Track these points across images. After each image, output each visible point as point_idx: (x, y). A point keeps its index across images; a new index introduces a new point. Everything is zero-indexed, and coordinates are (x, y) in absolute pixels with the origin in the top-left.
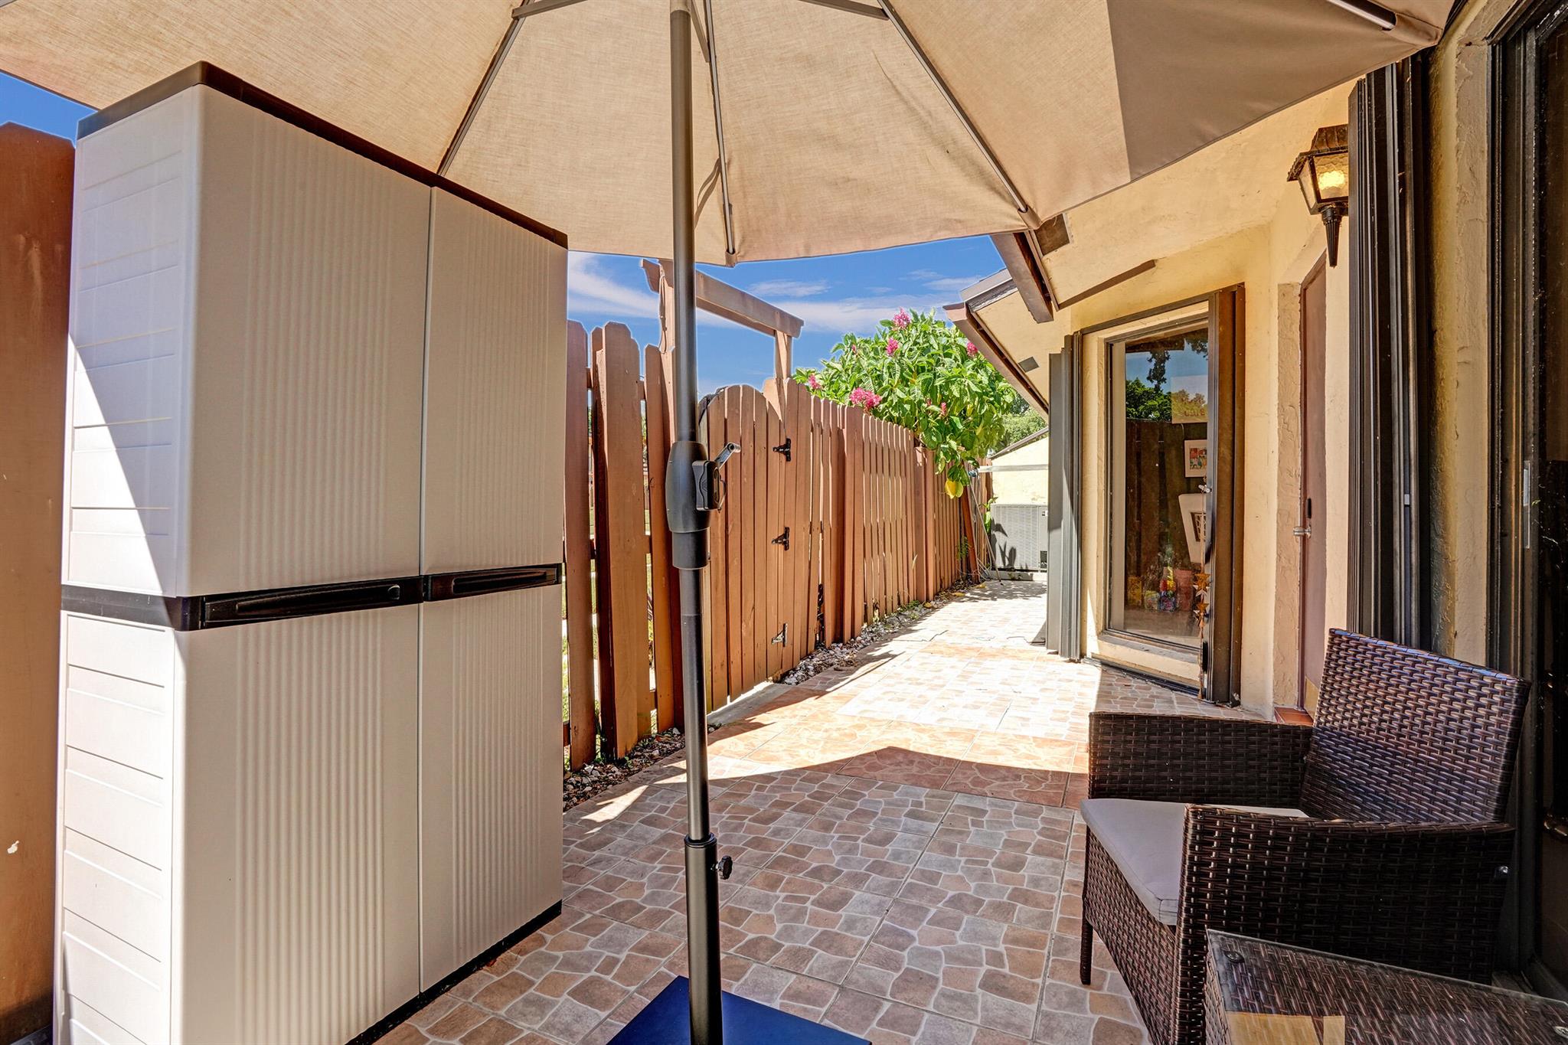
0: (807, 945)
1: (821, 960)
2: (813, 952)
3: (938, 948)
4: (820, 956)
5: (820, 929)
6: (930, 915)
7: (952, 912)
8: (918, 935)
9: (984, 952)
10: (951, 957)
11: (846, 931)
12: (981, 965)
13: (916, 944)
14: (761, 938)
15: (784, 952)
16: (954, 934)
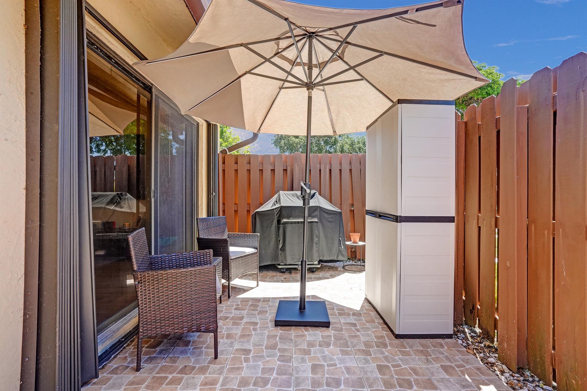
2: (308, 347)
3: (268, 359)
4: (305, 347)
5: (312, 355)
6: (275, 372)
7: (266, 376)
8: (277, 362)
9: (251, 361)
10: (262, 357)
11: (303, 357)
12: (252, 357)
13: (276, 359)
15: (317, 345)
16: (263, 366)
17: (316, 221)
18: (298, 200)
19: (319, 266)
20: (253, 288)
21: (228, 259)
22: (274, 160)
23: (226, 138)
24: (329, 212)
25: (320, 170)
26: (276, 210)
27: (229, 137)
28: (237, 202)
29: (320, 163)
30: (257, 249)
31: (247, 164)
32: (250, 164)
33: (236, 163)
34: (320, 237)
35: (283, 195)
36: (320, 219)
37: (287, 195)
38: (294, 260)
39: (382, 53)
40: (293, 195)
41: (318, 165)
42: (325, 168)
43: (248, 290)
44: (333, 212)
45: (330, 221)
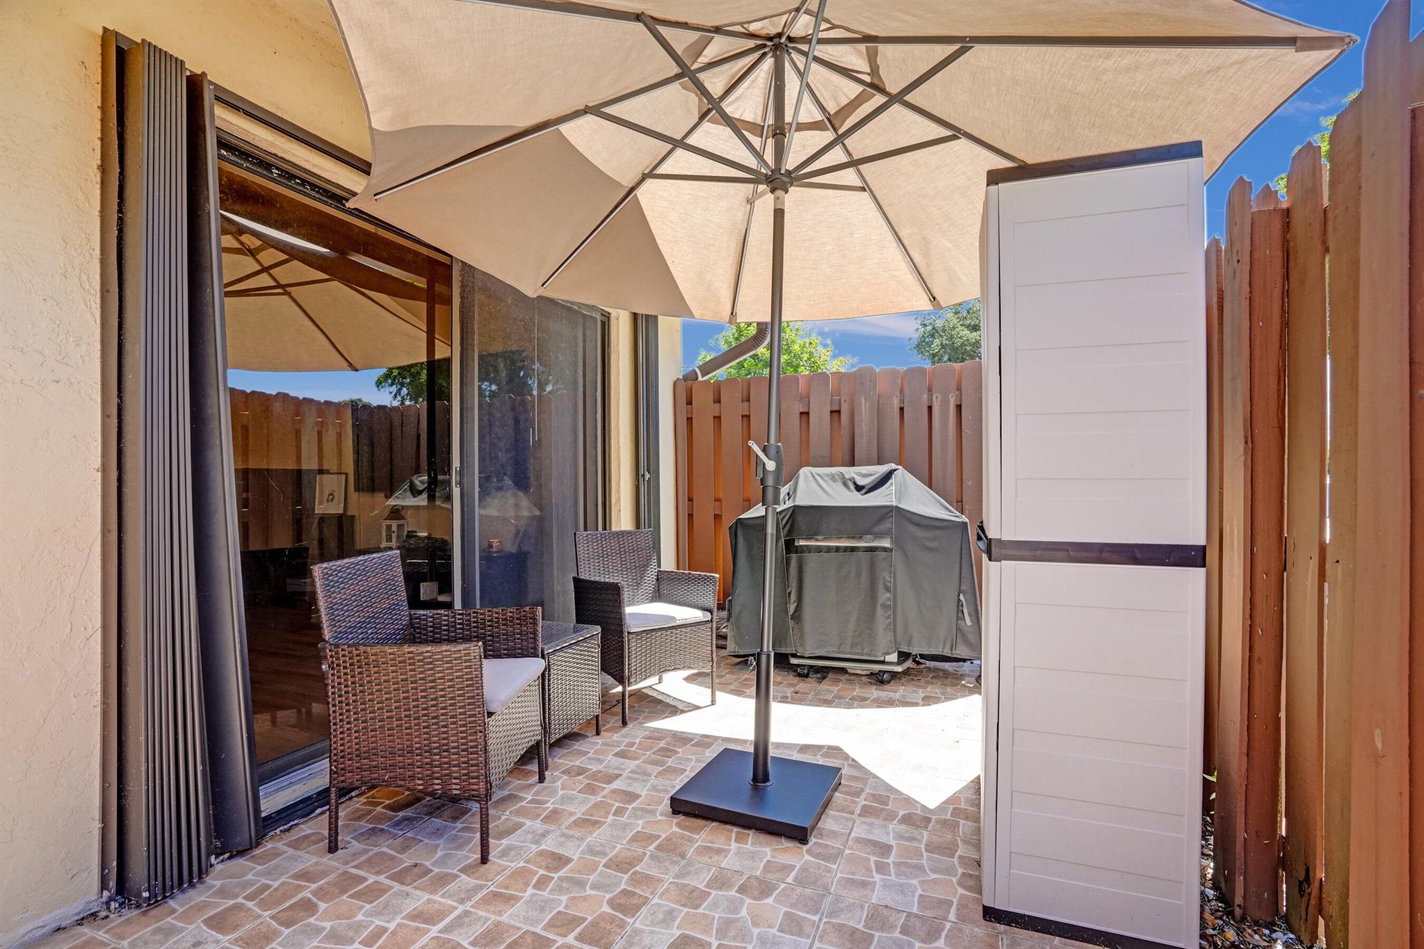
0: (714, 893)
1: (701, 879)
2: (707, 886)
4: (701, 883)
5: (700, 910)
11: (674, 910)
14: (760, 899)
15: (735, 886)
17: (888, 545)
18: (845, 489)
19: (899, 669)
20: (698, 708)
21: (621, 632)
22: (809, 388)
23: (787, 345)
24: (925, 522)
25: (930, 408)
26: (782, 516)
27: (793, 342)
28: (721, 495)
29: (930, 390)
30: (711, 611)
31: (742, 401)
32: (749, 401)
33: (718, 401)
34: (899, 589)
35: (806, 478)
36: (896, 541)
37: (816, 476)
38: (824, 646)
39: (965, 43)
40: (833, 477)
41: (925, 396)
42: (945, 402)
43: (683, 712)
44: (940, 524)
45: (930, 549)
